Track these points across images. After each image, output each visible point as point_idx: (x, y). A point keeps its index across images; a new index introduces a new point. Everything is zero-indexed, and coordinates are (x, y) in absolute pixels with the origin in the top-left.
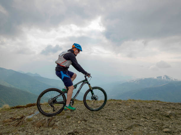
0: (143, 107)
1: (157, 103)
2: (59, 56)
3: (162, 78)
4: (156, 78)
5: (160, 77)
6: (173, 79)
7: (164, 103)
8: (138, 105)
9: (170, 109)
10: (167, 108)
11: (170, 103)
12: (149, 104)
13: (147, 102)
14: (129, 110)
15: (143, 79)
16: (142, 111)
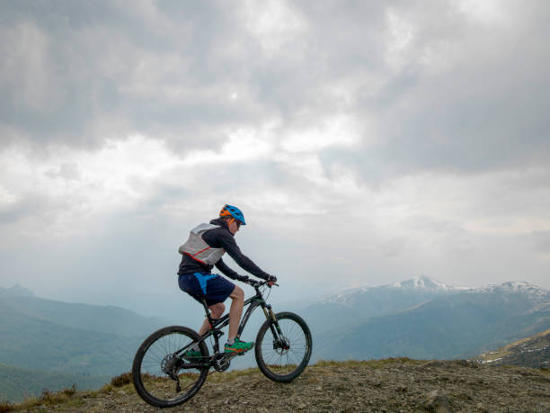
0: (360, 385)
1: (400, 368)
2: (192, 233)
3: (416, 284)
4: (398, 285)
5: (411, 282)
6: (444, 286)
7: (420, 366)
8: (345, 379)
9: (434, 383)
10: (428, 381)
11: (436, 364)
12: (378, 372)
13: (372, 365)
14: (316, 399)
15: (365, 290)
16: (356, 398)
